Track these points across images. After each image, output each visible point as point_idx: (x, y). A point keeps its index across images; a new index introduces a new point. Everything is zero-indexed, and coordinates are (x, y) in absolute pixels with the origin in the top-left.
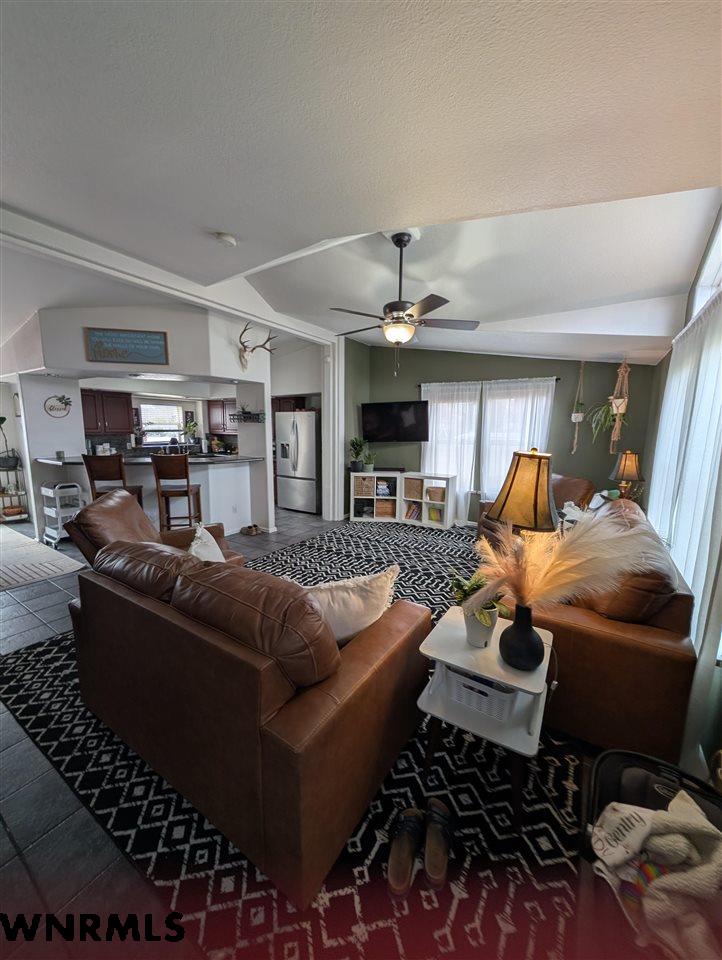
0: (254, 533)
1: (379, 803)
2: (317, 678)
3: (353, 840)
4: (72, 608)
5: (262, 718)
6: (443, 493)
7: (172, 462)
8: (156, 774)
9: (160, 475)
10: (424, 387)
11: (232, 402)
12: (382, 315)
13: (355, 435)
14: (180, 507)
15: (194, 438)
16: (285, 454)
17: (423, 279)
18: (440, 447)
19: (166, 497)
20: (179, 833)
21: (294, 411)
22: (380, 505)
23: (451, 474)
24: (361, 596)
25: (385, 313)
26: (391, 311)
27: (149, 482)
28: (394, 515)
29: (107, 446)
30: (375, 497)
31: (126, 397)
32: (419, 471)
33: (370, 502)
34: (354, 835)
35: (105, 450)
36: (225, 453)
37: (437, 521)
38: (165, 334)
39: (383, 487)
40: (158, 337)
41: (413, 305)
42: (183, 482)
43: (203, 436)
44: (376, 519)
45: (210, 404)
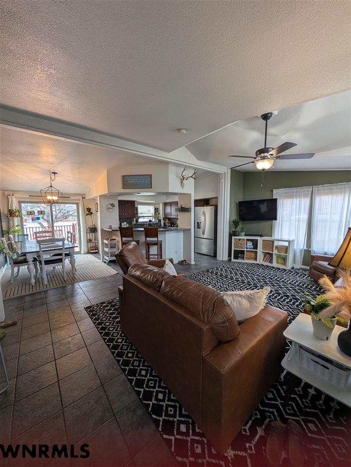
0: (185, 264)
1: (258, 412)
2: (229, 339)
3: (245, 428)
4: (119, 289)
5: (204, 352)
6: (286, 249)
7: (151, 230)
8: (150, 367)
9: (147, 236)
10: (275, 191)
11: (176, 203)
12: (255, 156)
13: (234, 217)
14: (154, 250)
15: (158, 219)
16: (199, 227)
17: (278, 135)
18: (284, 224)
19: (148, 245)
20: (160, 396)
21: (204, 206)
22: (248, 254)
23: (291, 239)
24: (249, 301)
25: (257, 155)
26: (260, 154)
27: (142, 239)
28: (256, 259)
29: (125, 223)
30: (246, 250)
31: (133, 203)
32: (271, 236)
33: (243, 252)
34: (245, 425)
35: (125, 225)
36: (171, 226)
37: (282, 264)
38: (151, 175)
39: (250, 244)
40: (148, 177)
41: (273, 149)
42: (155, 239)
43: (162, 219)
44: (245, 261)
45: (165, 204)
